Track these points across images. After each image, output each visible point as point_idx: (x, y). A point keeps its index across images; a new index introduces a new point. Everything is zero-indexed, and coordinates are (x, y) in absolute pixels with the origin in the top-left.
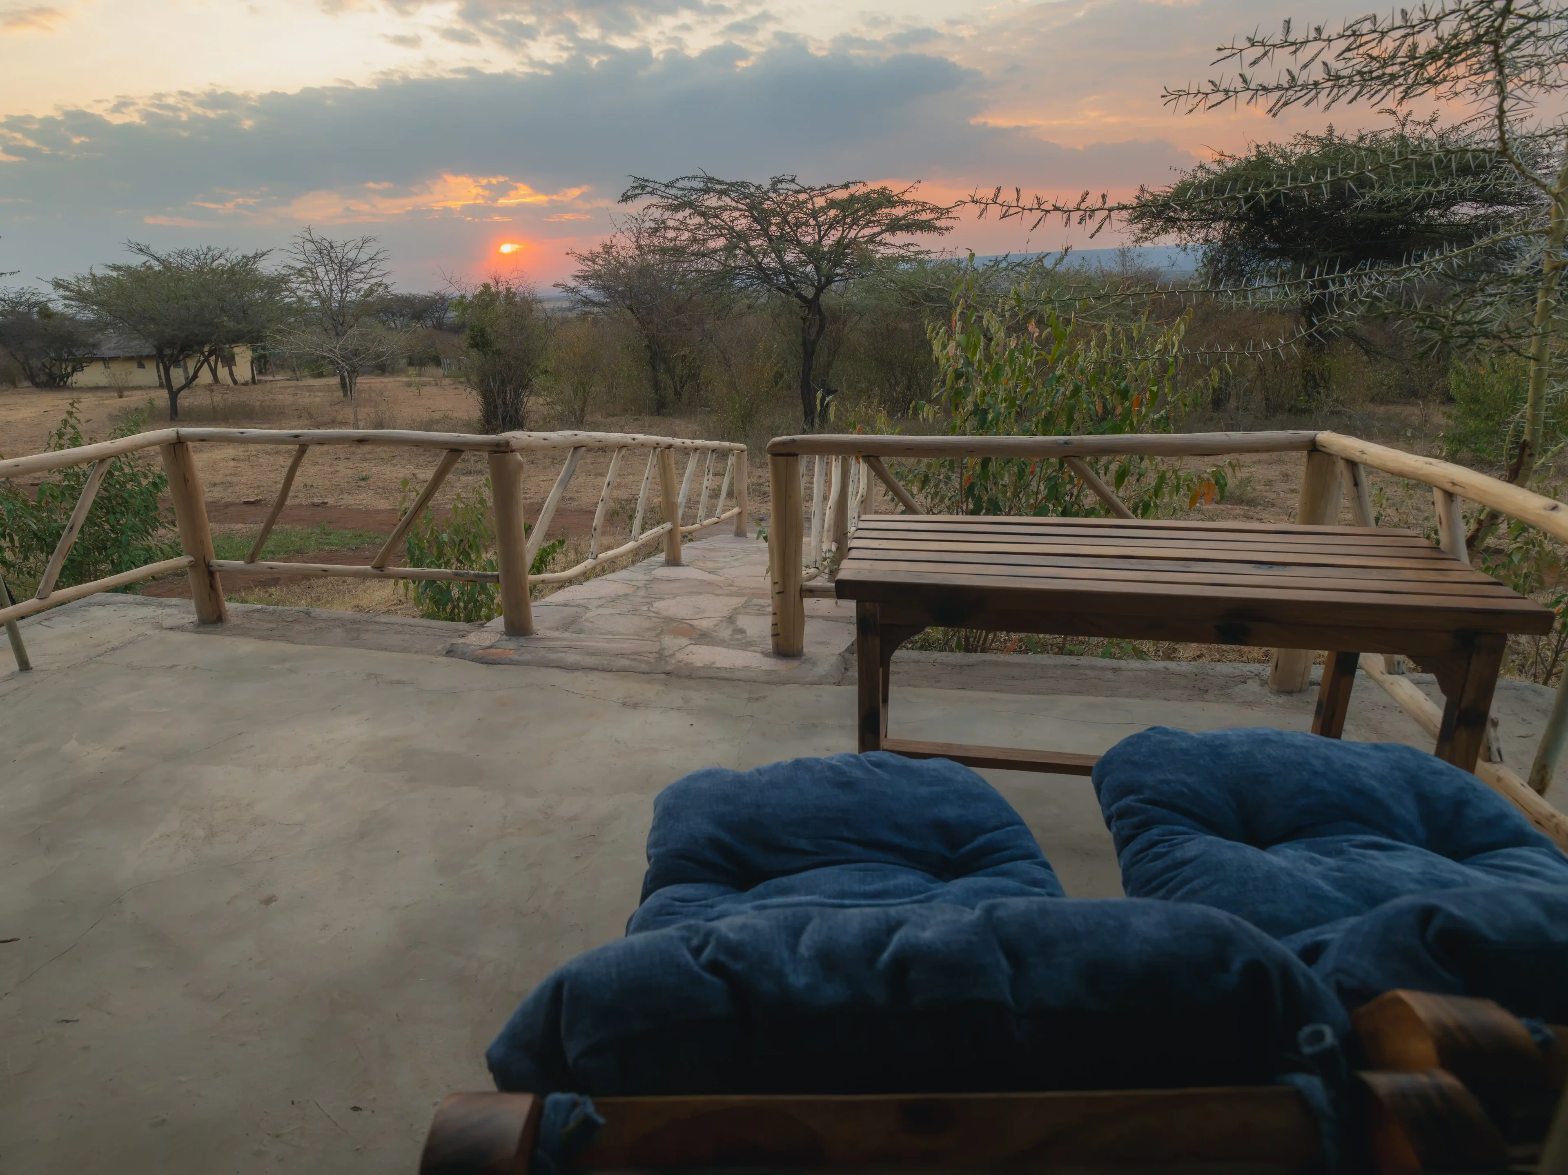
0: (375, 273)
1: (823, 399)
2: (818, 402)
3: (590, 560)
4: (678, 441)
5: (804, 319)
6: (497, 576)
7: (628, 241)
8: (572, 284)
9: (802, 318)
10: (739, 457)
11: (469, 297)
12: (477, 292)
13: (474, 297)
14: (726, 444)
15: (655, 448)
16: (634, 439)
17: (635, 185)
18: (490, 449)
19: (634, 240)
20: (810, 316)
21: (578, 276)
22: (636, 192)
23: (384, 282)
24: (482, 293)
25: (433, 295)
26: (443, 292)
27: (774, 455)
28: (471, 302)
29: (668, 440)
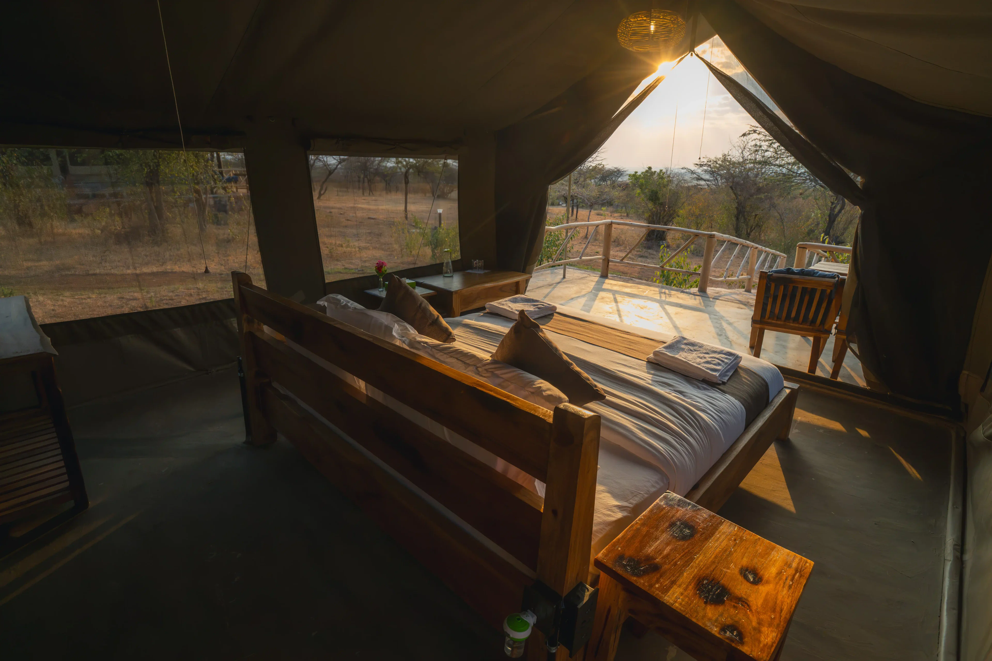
0: (598, 159)
1: (824, 237)
2: (821, 238)
3: (723, 278)
4: (760, 247)
5: (832, 203)
6: (700, 274)
7: (737, 152)
8: (693, 168)
9: (831, 202)
10: (782, 260)
11: (639, 173)
12: (644, 171)
13: (642, 173)
14: (778, 252)
15: (751, 247)
16: (746, 242)
17: (751, 129)
18: (708, 236)
19: (740, 151)
20: (836, 202)
21: (697, 164)
22: (751, 132)
23: (603, 164)
24: (647, 171)
25: (613, 169)
26: (619, 167)
27: (800, 247)
28: (640, 175)
29: (757, 245)
